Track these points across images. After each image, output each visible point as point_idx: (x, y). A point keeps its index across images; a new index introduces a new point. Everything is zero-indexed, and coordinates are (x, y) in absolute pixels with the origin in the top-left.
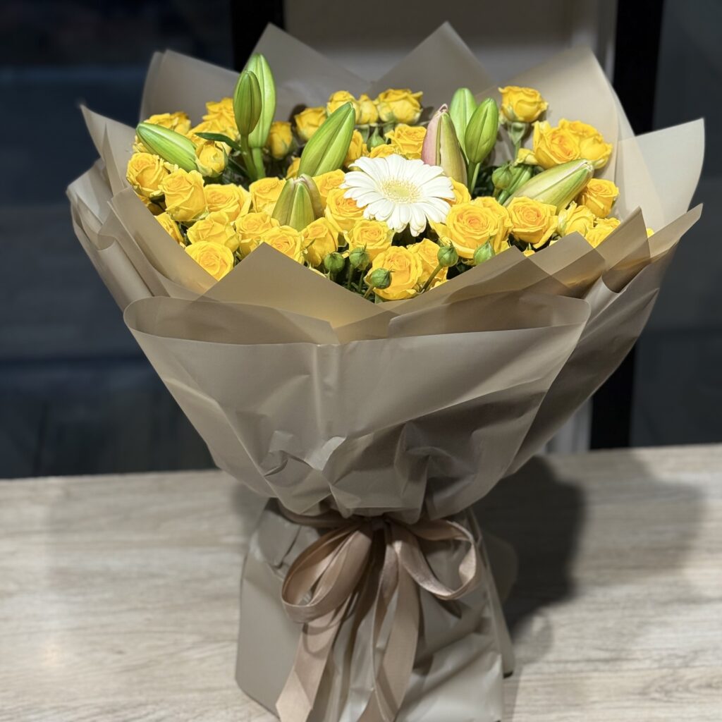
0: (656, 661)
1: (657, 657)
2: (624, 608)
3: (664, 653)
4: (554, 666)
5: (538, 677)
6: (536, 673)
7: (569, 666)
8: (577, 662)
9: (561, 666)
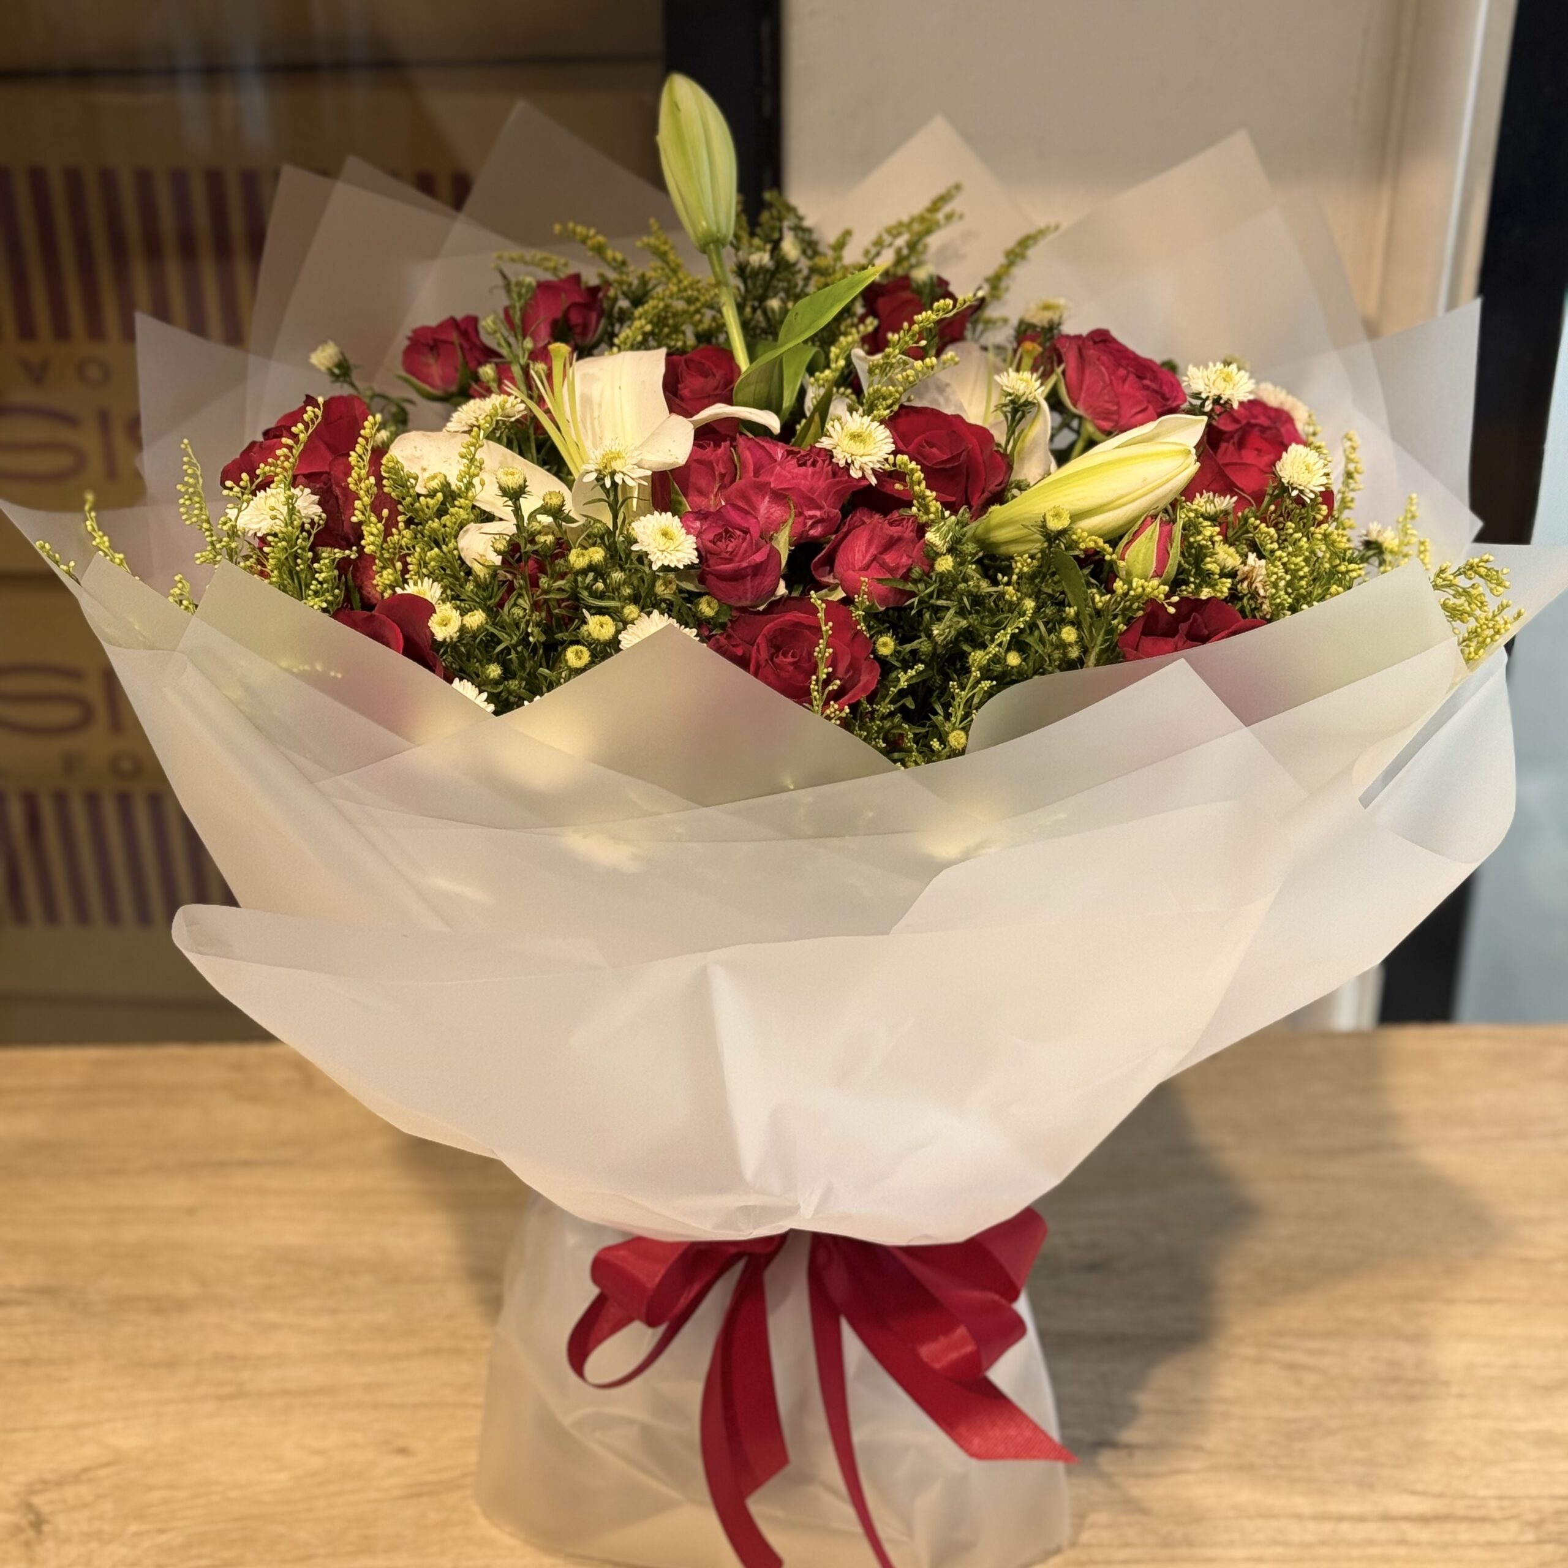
0: (1530, 1524)
1: (1532, 1517)
2: (1461, 1396)
3: (1548, 1506)
4: (1311, 1526)
5: (1279, 1550)
6: (1275, 1542)
7: (1345, 1528)
8: (1361, 1519)
9: (1328, 1527)
